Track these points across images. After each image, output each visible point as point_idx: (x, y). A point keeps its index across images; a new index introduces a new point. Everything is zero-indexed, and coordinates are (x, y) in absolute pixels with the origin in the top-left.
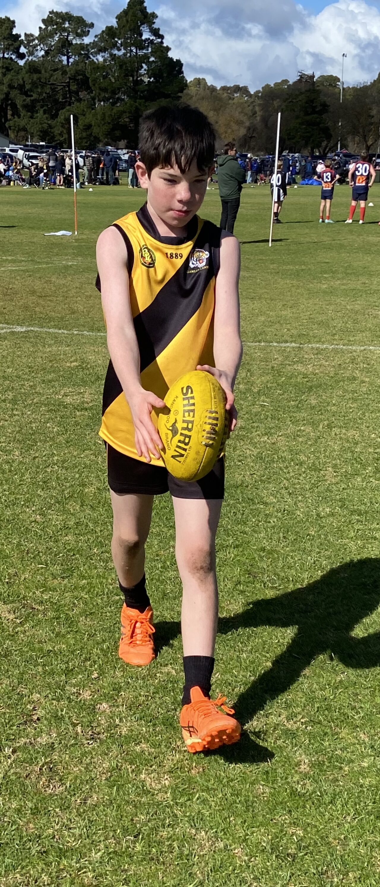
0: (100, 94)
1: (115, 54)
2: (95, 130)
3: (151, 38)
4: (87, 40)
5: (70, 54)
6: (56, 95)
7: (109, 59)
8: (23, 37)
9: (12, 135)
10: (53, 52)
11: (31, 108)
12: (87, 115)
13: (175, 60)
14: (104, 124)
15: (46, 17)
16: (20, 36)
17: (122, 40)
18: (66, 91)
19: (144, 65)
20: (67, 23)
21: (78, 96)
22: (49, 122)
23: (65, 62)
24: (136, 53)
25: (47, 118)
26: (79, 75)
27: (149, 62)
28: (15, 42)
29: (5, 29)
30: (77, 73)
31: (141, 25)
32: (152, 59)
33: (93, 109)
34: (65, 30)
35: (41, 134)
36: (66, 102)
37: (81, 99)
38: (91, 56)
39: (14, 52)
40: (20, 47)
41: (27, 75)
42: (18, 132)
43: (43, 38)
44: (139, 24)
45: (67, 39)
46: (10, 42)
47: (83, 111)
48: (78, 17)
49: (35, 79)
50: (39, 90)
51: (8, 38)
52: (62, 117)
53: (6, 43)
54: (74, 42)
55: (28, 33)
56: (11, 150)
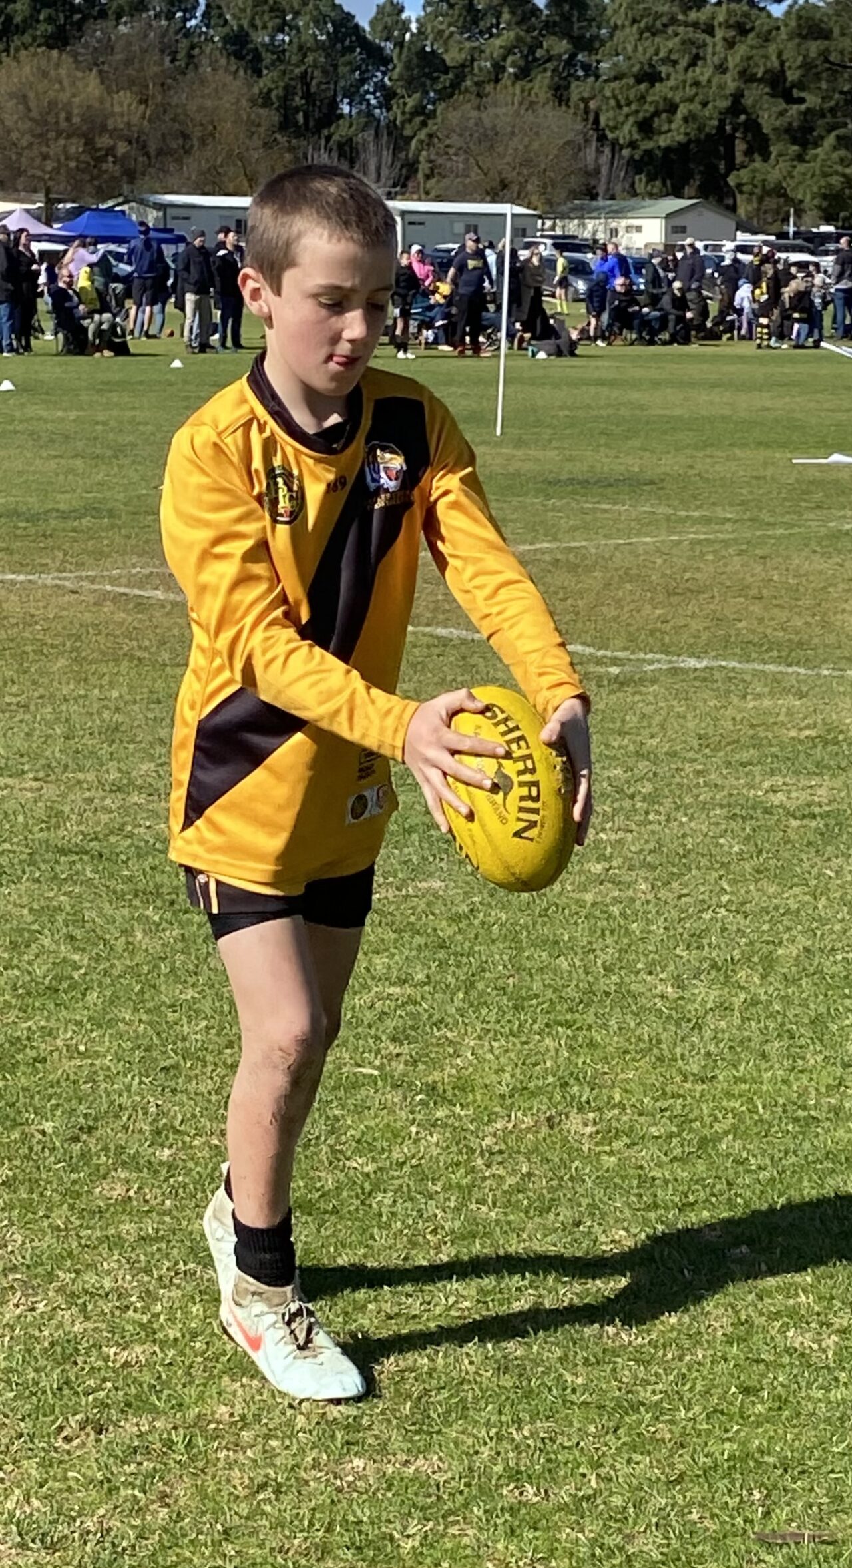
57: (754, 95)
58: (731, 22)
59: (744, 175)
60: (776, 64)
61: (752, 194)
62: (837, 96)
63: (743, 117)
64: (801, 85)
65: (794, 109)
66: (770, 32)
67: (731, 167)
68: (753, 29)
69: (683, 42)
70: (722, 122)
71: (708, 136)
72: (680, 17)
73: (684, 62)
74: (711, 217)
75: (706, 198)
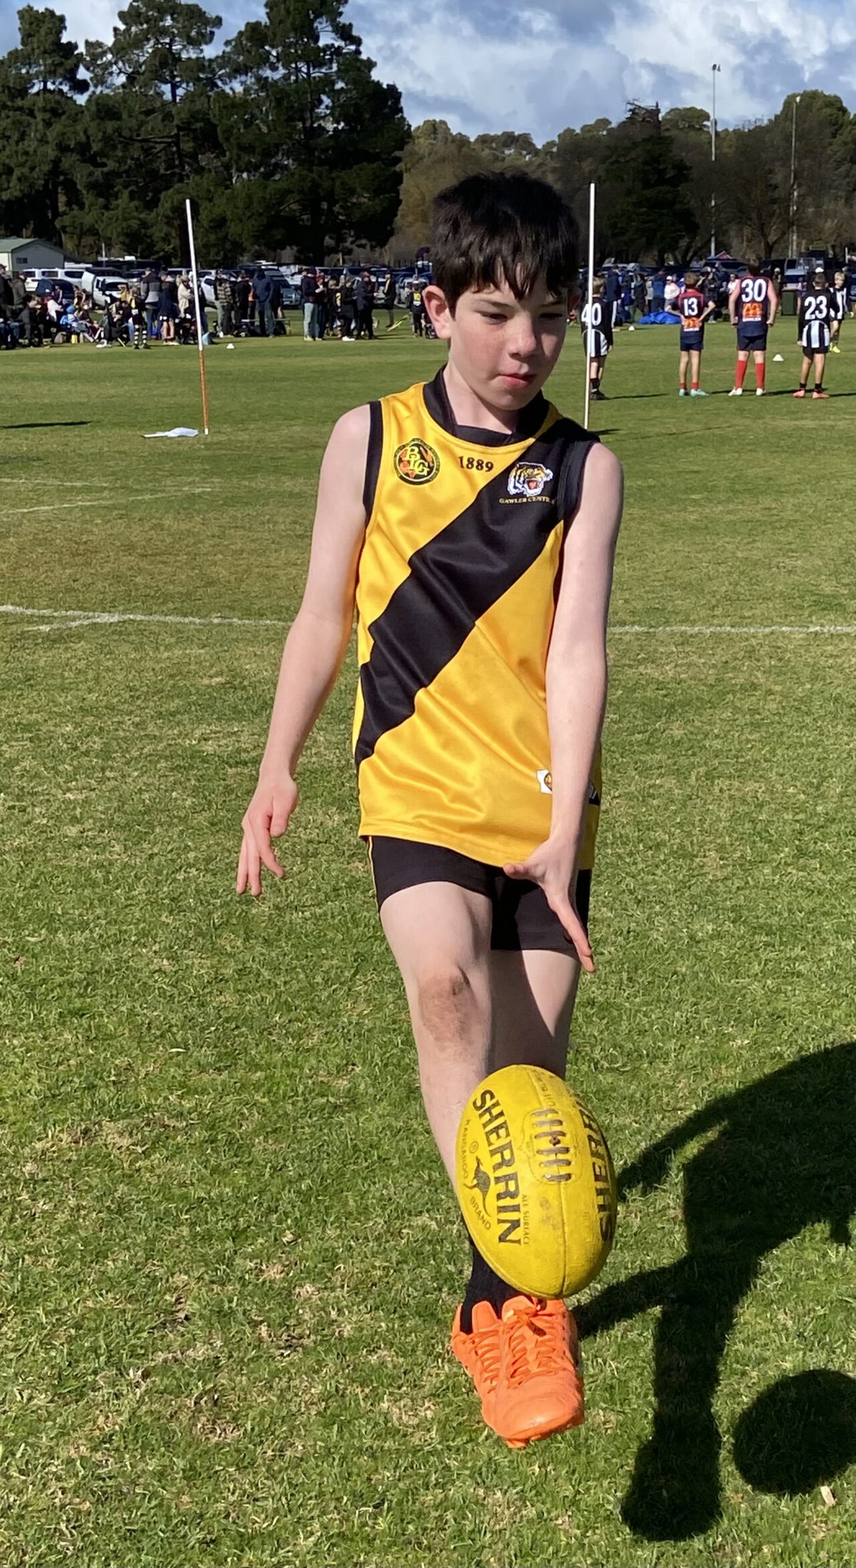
0: (239, 157)
1: (267, 78)
2: (233, 229)
3: (336, 44)
4: (210, 51)
5: (178, 79)
6: (151, 161)
7: (256, 87)
8: (82, 49)
9: (69, 244)
10: (142, 78)
11: (104, 189)
12: (216, 201)
13: (385, 86)
14: (249, 217)
15: (125, 8)
16: (75, 46)
17: (280, 49)
18: (173, 153)
19: (324, 97)
20: (169, 18)
21: (198, 162)
22: (142, 216)
23: (168, 96)
24: (308, 74)
25: (137, 208)
26: (197, 121)
27: (333, 90)
28: (67, 59)
29: (47, 34)
30: (192, 116)
31: (316, 18)
32: (340, 85)
33: (227, 187)
34: (164, 31)
35: (127, 241)
36: (173, 174)
37: (203, 169)
38: (220, 83)
39: (65, 78)
40: (77, 67)
41: (93, 124)
42: (80, 238)
43: (123, 49)
44: (312, 16)
45: (170, 49)
46: (57, 59)
47: (209, 191)
48: (188, 6)
49: (109, 131)
50: (120, 154)
51: (54, 51)
52: (168, 205)
53: (49, 61)
54: (184, 56)
55: (92, 39)
56: (68, 274)
57: (68, 161)
58: (48, 107)
59: (67, 220)
60: (83, 139)
61: (73, 233)
62: (129, 161)
63: (62, 178)
64: (102, 154)
65: (98, 172)
66: (77, 114)
67: (57, 214)
68: (64, 113)
69: (14, 123)
70: (47, 181)
71: (37, 191)
72: (9, 103)
73: (15, 137)
74: (45, 251)
75: (40, 237)
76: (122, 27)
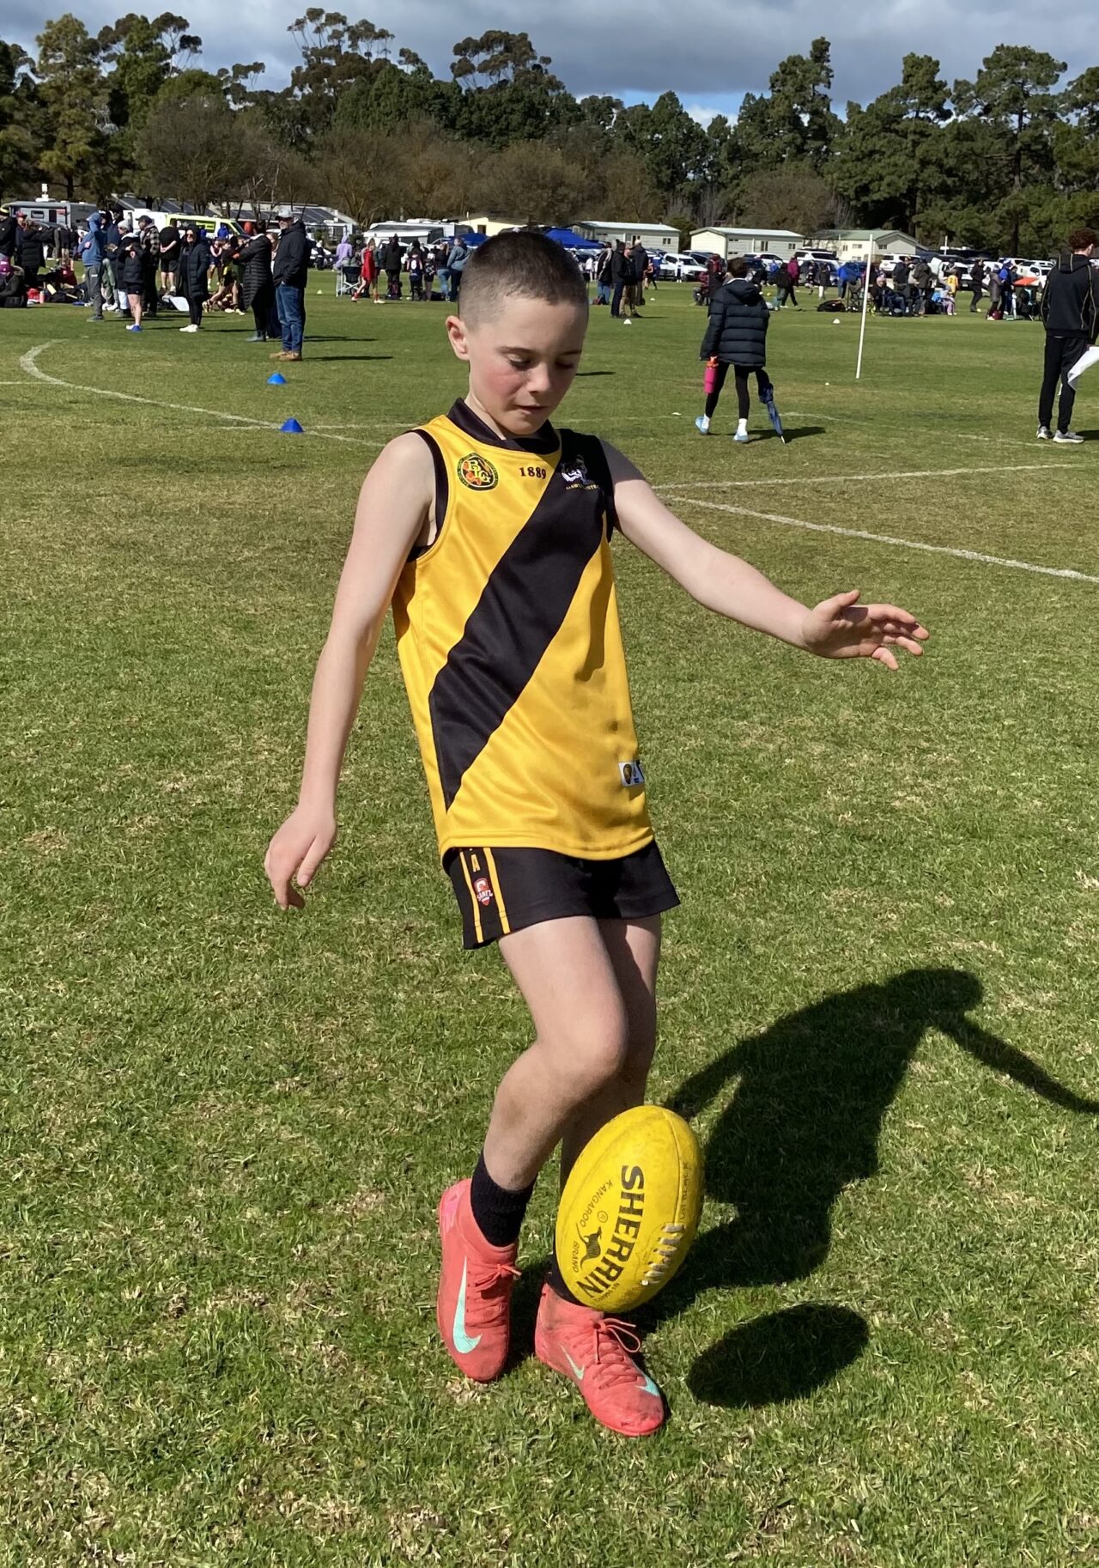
57: (928, 172)
58: (918, 131)
59: (921, 217)
60: (943, 155)
61: (925, 227)
63: (921, 184)
66: (939, 136)
67: (914, 213)
68: (929, 135)
70: (909, 187)
71: (901, 195)
72: (887, 127)
74: (902, 240)
75: (898, 229)
76: (985, 70)
